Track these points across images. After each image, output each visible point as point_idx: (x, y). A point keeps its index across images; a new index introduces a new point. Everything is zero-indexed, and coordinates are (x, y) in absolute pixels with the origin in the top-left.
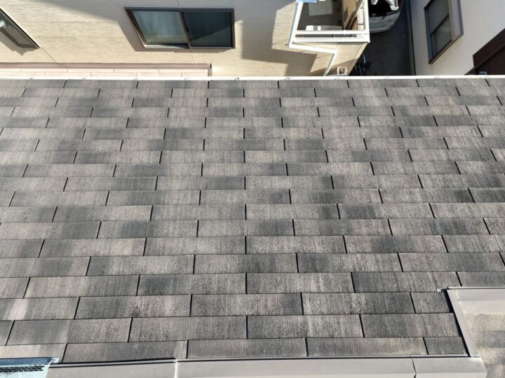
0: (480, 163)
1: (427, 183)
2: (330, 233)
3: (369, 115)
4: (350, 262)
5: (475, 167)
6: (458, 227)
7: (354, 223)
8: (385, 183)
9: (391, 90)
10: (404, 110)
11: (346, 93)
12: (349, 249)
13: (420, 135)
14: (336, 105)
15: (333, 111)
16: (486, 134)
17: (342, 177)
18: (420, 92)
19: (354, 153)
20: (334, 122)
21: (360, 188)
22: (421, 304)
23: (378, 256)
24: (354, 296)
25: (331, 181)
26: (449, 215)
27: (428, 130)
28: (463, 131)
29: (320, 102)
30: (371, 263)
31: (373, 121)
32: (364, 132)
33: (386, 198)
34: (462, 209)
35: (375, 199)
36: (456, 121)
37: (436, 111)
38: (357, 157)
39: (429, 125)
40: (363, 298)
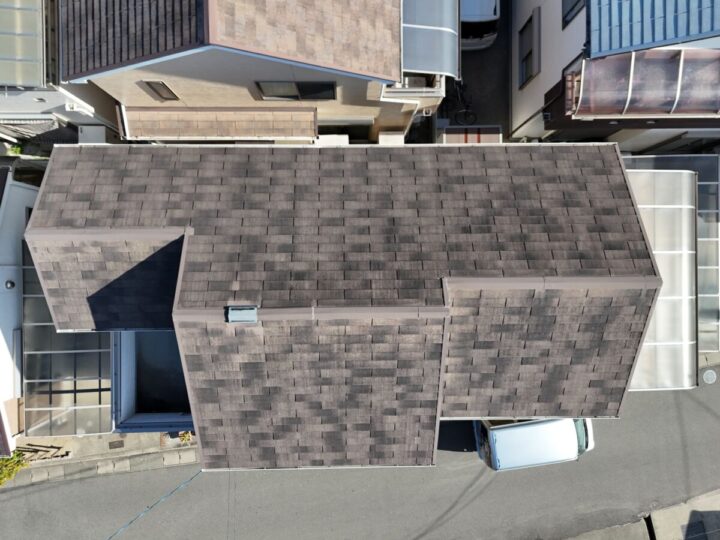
0: (482, 210)
1: (448, 222)
2: (389, 250)
3: (422, 176)
4: (397, 265)
5: (478, 212)
6: (458, 247)
7: (402, 245)
8: (424, 222)
9: (441, 156)
10: (445, 172)
11: (411, 158)
12: (398, 258)
13: (452, 191)
14: (403, 168)
15: (400, 173)
16: (492, 189)
17: (400, 218)
18: (459, 157)
19: (409, 203)
20: (400, 181)
21: (409, 225)
22: (428, 284)
23: (412, 263)
24: (397, 281)
25: (393, 220)
26: (454, 241)
27: (457, 187)
28: (479, 188)
29: (393, 165)
30: (407, 266)
31: (425, 181)
32: (417, 188)
33: (423, 231)
34: (463, 237)
35: (416, 231)
36: (476, 180)
37: (465, 172)
38: (411, 205)
39: (459, 183)
40: (401, 282)
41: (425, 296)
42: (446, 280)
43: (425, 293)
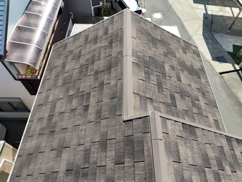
0: (73, 100)
1: (78, 123)
2: (95, 174)
3: (40, 147)
4: (110, 165)
5: (75, 103)
6: (99, 113)
7: (92, 160)
8: (75, 142)
10: (42, 129)
11: (24, 158)
12: (103, 164)
13: (56, 123)
17: (68, 164)
18: (35, 121)
19: (57, 157)
21: (75, 155)
22: (129, 133)
23: (108, 149)
24: (126, 164)
25: (69, 171)
26: (93, 115)
27: (54, 120)
28: (58, 105)
29: (24, 174)
30: (111, 154)
31: (43, 145)
33: (82, 142)
34: (91, 110)
35: (81, 148)
36: (53, 107)
37: (46, 115)
38: (59, 155)
39: (52, 119)
40: (127, 160)
41: (140, 135)
42: (125, 118)
43: (138, 135)
